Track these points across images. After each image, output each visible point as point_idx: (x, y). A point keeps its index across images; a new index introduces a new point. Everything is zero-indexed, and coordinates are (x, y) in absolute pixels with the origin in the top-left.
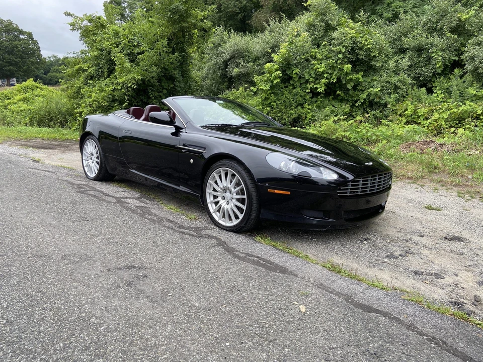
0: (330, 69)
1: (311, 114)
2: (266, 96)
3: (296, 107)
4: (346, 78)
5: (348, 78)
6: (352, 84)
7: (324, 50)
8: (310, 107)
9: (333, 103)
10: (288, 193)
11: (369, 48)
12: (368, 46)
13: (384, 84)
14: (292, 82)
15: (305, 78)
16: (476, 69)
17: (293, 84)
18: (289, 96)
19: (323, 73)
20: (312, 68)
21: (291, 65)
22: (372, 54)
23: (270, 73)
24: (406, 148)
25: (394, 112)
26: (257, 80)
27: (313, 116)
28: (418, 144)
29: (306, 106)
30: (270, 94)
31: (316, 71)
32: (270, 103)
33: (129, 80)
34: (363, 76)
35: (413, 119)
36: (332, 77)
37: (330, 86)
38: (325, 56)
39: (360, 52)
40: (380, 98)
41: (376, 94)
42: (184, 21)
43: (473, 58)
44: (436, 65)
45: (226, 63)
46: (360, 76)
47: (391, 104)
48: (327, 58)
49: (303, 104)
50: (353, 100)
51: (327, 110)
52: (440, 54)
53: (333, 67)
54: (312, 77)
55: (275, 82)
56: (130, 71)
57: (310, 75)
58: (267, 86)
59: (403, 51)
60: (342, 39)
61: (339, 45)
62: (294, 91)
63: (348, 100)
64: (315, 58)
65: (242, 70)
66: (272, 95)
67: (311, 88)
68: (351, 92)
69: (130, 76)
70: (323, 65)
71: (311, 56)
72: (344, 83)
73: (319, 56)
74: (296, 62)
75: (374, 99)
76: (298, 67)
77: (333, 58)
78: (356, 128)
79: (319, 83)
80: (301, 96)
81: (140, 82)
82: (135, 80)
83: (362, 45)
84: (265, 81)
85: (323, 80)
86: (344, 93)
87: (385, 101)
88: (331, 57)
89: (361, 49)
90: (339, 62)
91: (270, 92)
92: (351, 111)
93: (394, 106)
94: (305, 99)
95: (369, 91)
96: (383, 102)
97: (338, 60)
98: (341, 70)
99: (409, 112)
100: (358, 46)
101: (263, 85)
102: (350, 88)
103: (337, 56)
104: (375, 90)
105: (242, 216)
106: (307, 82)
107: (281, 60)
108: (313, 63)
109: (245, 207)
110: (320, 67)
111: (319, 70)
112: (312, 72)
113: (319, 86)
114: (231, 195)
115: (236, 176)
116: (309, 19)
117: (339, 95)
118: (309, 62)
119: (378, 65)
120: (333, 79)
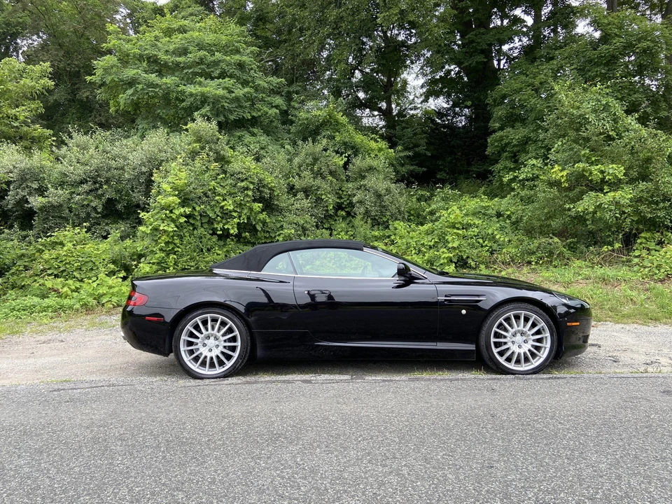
0: (238, 207)
4: (256, 218)
5: (258, 218)
7: (222, 184)
10: (578, 323)
11: (273, 187)
12: (272, 184)
14: (192, 221)
15: (207, 216)
16: (367, 213)
17: (193, 224)
21: (188, 200)
30: (173, 236)
32: (173, 248)
36: (241, 216)
39: (265, 190)
43: (360, 202)
44: (327, 206)
48: (230, 194)
52: (330, 197)
53: (240, 205)
54: (219, 216)
57: (215, 213)
62: (195, 232)
67: (222, 229)
72: (254, 223)
73: (219, 190)
77: (240, 194)
83: (266, 183)
86: (252, 235)
88: (234, 193)
97: (244, 197)
100: (262, 183)
101: (162, 225)
102: (260, 229)
103: (242, 192)
104: (289, 232)
105: (544, 355)
106: (211, 222)
107: (177, 193)
108: (217, 198)
109: (548, 345)
110: (229, 205)
111: (229, 208)
112: (217, 210)
113: (230, 227)
114: (524, 338)
115: (534, 317)
116: (195, 145)
117: (245, 238)
118: (208, 197)
119: (283, 205)
120: (243, 219)
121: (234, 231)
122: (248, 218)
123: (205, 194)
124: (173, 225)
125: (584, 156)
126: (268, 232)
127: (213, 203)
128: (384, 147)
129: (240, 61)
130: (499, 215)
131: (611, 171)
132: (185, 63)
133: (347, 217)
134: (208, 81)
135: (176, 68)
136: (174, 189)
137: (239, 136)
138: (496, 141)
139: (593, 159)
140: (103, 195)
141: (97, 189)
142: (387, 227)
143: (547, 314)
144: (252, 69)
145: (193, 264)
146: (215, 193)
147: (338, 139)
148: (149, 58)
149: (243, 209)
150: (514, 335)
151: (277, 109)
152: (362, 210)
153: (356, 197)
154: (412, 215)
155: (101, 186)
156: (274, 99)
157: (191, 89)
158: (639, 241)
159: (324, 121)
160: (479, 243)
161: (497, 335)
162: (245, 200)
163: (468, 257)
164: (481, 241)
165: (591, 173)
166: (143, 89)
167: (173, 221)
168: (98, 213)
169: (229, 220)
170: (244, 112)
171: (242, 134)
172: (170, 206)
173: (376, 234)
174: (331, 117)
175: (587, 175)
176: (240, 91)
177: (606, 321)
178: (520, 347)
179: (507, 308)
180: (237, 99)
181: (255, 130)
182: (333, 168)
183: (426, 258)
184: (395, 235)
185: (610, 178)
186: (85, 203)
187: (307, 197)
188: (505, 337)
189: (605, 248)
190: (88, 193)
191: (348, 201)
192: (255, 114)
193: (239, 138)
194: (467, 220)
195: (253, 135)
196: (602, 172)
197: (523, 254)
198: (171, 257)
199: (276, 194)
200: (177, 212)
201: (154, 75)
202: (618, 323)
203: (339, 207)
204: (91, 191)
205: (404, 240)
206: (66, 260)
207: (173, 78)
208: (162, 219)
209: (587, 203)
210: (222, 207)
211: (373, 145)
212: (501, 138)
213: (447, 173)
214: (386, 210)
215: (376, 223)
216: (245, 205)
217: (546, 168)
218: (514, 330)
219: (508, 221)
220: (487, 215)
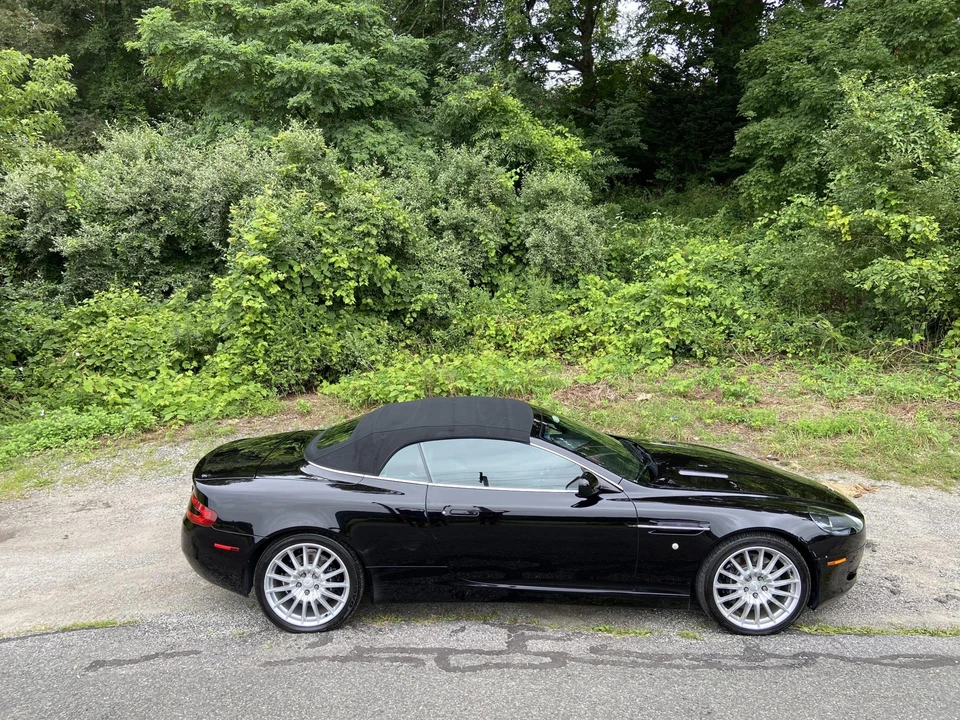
0: (355, 262)
2: (255, 319)
4: (381, 278)
7: (332, 227)
10: (844, 559)
11: (405, 228)
12: (404, 224)
14: (289, 286)
15: (310, 277)
16: (546, 265)
17: (291, 291)
18: (289, 313)
20: (321, 261)
30: (261, 313)
31: (330, 266)
32: (262, 330)
36: (360, 276)
38: (340, 239)
39: (394, 234)
43: (537, 246)
44: (487, 252)
47: (458, 318)
48: (343, 243)
52: (491, 237)
53: (358, 260)
54: (326, 277)
55: (273, 290)
57: (322, 273)
62: (294, 302)
66: (265, 315)
68: (387, 300)
71: (314, 238)
72: (379, 285)
73: (326, 236)
77: (356, 243)
85: (351, 284)
88: (350, 241)
93: (463, 321)
97: (364, 247)
98: (374, 265)
101: (246, 298)
102: (387, 293)
103: (361, 239)
104: (430, 297)
105: (790, 606)
106: (316, 285)
107: (265, 246)
108: (324, 251)
109: (797, 596)
110: (342, 260)
111: (342, 265)
112: (325, 268)
113: (344, 294)
114: (763, 583)
115: (778, 555)
116: (290, 167)
117: (367, 305)
118: (311, 247)
119: (421, 254)
120: (363, 281)
121: (350, 300)
122: (370, 279)
123: (307, 244)
124: (260, 299)
125: (880, 197)
126: (399, 294)
127: (318, 258)
128: (575, 147)
129: (355, 12)
130: (744, 272)
131: (918, 228)
132: (272, 17)
133: (517, 264)
134: (309, 46)
135: (258, 25)
136: (261, 238)
137: (357, 134)
138: (747, 137)
139: (893, 203)
140: (160, 230)
141: (151, 222)
142: (575, 284)
143: (799, 551)
144: (374, 23)
145: (291, 353)
146: (321, 241)
147: (505, 137)
148: (218, 9)
149: (362, 264)
150: (749, 579)
151: (413, 88)
152: (539, 259)
153: (530, 239)
154: (615, 259)
155: (157, 218)
156: (408, 73)
157: (281, 61)
158: (950, 333)
159: (485, 109)
160: (710, 318)
161: (723, 579)
162: (366, 251)
163: (692, 342)
164: (714, 316)
165: (888, 226)
166: (211, 62)
167: (261, 290)
168: (154, 258)
169: (342, 283)
170: (363, 96)
171: (362, 129)
172: (255, 267)
173: (559, 297)
174: (495, 104)
175: (882, 228)
176: (358, 63)
177: (888, 479)
178: (755, 595)
179: (740, 540)
180: (351, 77)
181: (380, 123)
182: (497, 191)
183: (630, 341)
184: (586, 297)
185: (917, 237)
186: (135, 243)
187: (458, 237)
188: (734, 582)
189: (898, 342)
190: (138, 229)
191: (519, 242)
192: (379, 98)
193: (357, 136)
194: (696, 280)
195: (378, 130)
196: (905, 226)
197: (774, 341)
198: (259, 345)
199: (411, 238)
200: (266, 278)
201: (226, 39)
202: (906, 484)
203: (505, 249)
204: (143, 224)
205: (599, 310)
206: (111, 343)
207: (255, 42)
208: (244, 288)
209: (878, 274)
210: (332, 264)
211: (559, 144)
212: (756, 136)
213: (672, 172)
214: (575, 258)
215: (559, 279)
216: (366, 259)
217: (820, 209)
218: (748, 572)
219: (756, 282)
220: (725, 271)
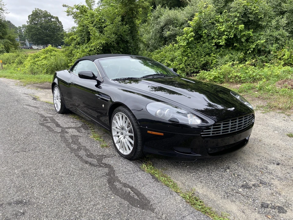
0: (229, 28)
1: (215, 60)
2: (184, 50)
3: (205, 56)
4: (240, 34)
5: (242, 34)
6: (245, 38)
7: (225, 16)
8: (215, 55)
9: (232, 52)
10: (162, 134)
11: (257, 13)
12: (256, 11)
13: (268, 37)
14: (202, 39)
15: (211, 35)
17: (203, 41)
18: (200, 48)
19: (224, 31)
20: (216, 29)
21: (201, 27)
22: (259, 17)
23: (187, 34)
24: (281, 84)
25: (276, 57)
26: (178, 39)
27: (216, 62)
28: (290, 81)
29: (212, 55)
30: (187, 48)
31: (219, 30)
32: (187, 54)
33: (97, 44)
34: (253, 32)
35: (289, 62)
36: (230, 34)
37: (229, 40)
38: (225, 20)
39: (250, 16)
40: (265, 47)
41: (262, 45)
42: (132, 4)
45: (162, 29)
46: (251, 32)
47: (273, 51)
48: (227, 21)
49: (210, 53)
50: (246, 49)
51: (227, 57)
53: (231, 27)
54: (216, 35)
55: (190, 40)
56: (99, 38)
57: (215, 33)
58: (185, 43)
59: (282, 13)
60: (237, 7)
61: (235, 11)
62: (204, 45)
63: (242, 49)
64: (219, 22)
65: (171, 32)
66: (188, 49)
67: (215, 42)
68: (244, 44)
69: (99, 41)
70: (224, 26)
71: (216, 21)
72: (239, 37)
74: (205, 25)
75: (261, 48)
76: (206, 29)
77: (231, 21)
78: (245, 70)
79: (221, 39)
80: (208, 48)
81: (105, 45)
82: (101, 44)
83: (251, 11)
84: (184, 40)
85: (224, 37)
86: (240, 44)
87: (269, 49)
88: (230, 20)
89: (251, 13)
90: (235, 23)
91: (187, 46)
92: (245, 57)
93: (276, 52)
94: (211, 50)
95: (257, 42)
96: (267, 50)
97: (234, 22)
98: (237, 29)
99: (286, 57)
100: (248, 12)
101: (182, 42)
102: (244, 41)
103: (233, 19)
104: (261, 42)
107: (194, 25)
110: (222, 28)
112: (216, 32)
115: (128, 119)
117: (236, 46)
119: (264, 24)
120: (231, 36)
121: (222, 43)
149: (232, 29)
178: (124, 137)
198: (184, 58)
200: (189, 35)
216: (234, 27)
